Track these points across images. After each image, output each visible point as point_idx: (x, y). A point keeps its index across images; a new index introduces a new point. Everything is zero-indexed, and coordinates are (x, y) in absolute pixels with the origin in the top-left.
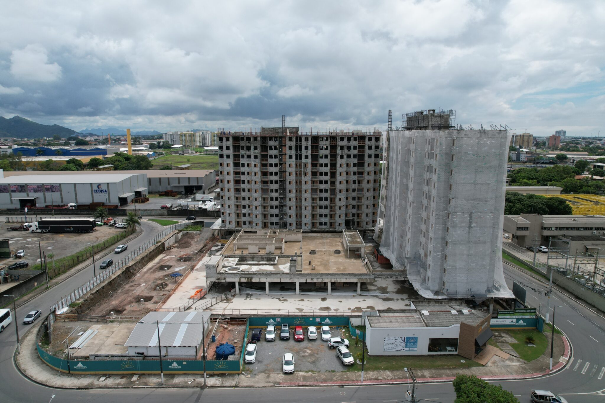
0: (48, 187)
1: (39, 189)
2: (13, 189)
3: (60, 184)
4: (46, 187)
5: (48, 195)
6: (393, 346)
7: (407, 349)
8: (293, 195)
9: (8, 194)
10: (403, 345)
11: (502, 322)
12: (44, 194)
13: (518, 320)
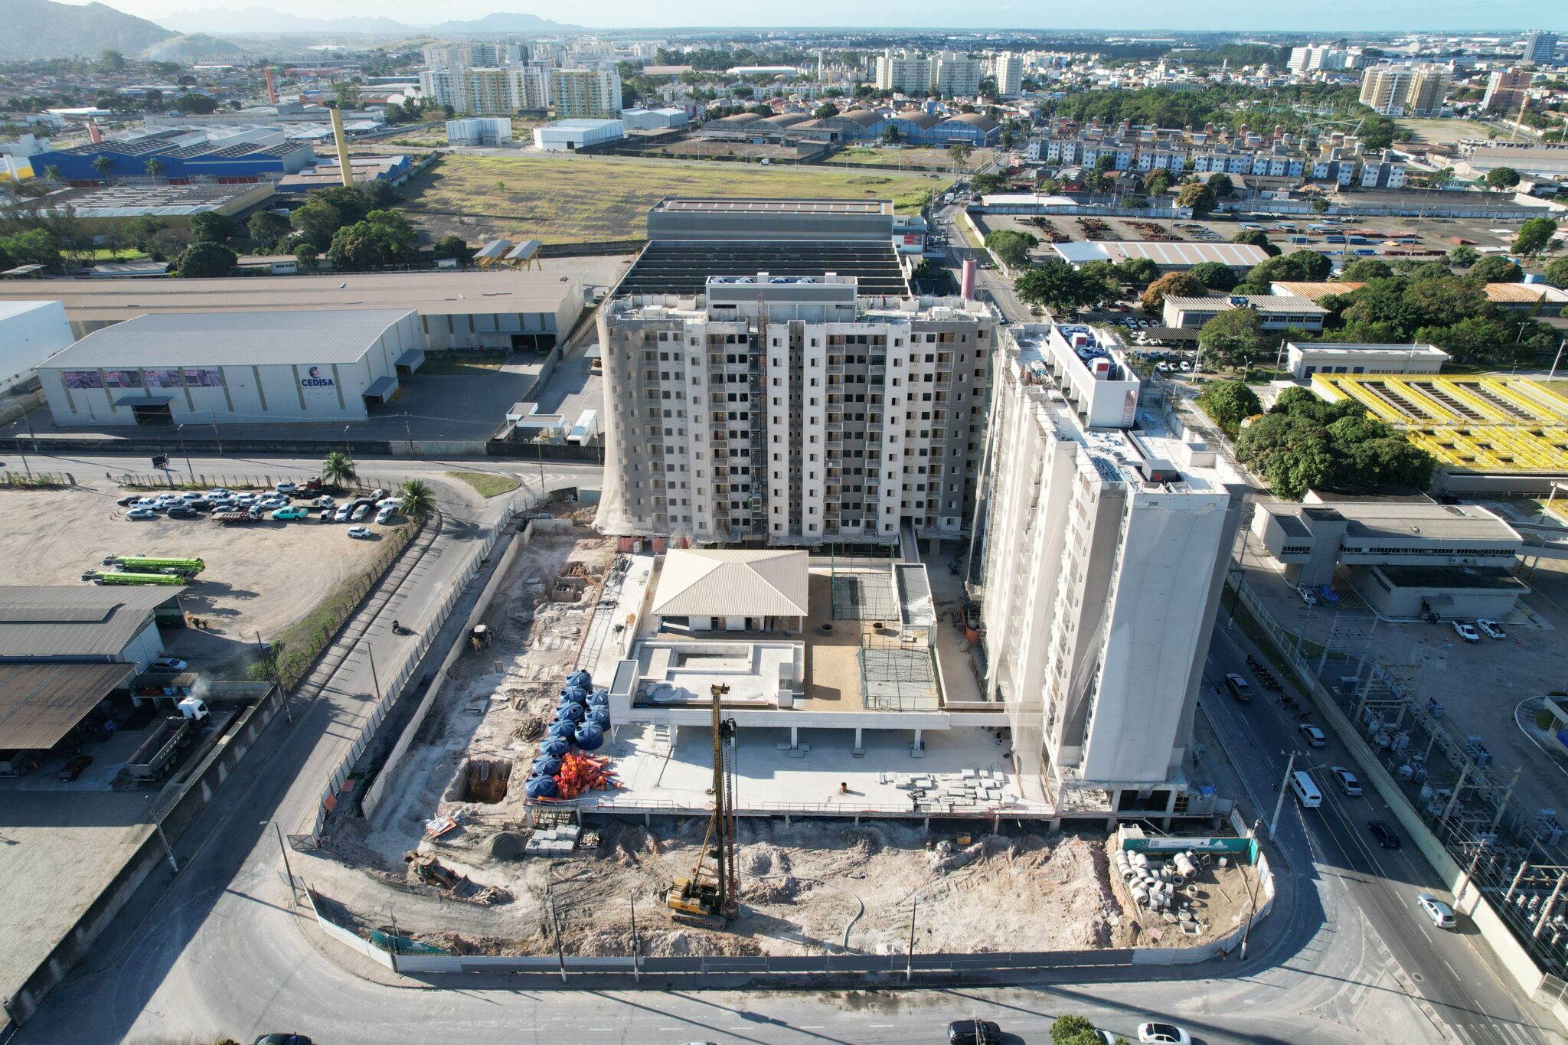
0: (192, 374)
1: (174, 379)
3: (220, 368)
5: (196, 392)
8: (782, 464)
9: (102, 391)
12: (187, 394)
13: (1213, 841)
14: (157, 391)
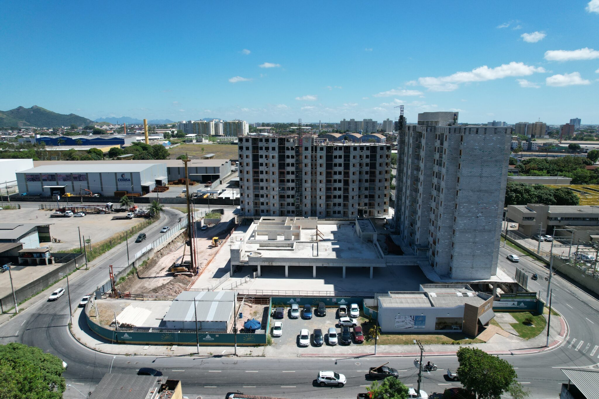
0: (76, 176)
1: (68, 178)
2: (44, 178)
3: (87, 173)
4: (74, 176)
5: (76, 183)
6: (403, 324)
7: (416, 327)
8: (308, 185)
9: (40, 182)
10: (413, 323)
11: (504, 305)
12: (73, 183)
13: (519, 303)
14: (61, 182)
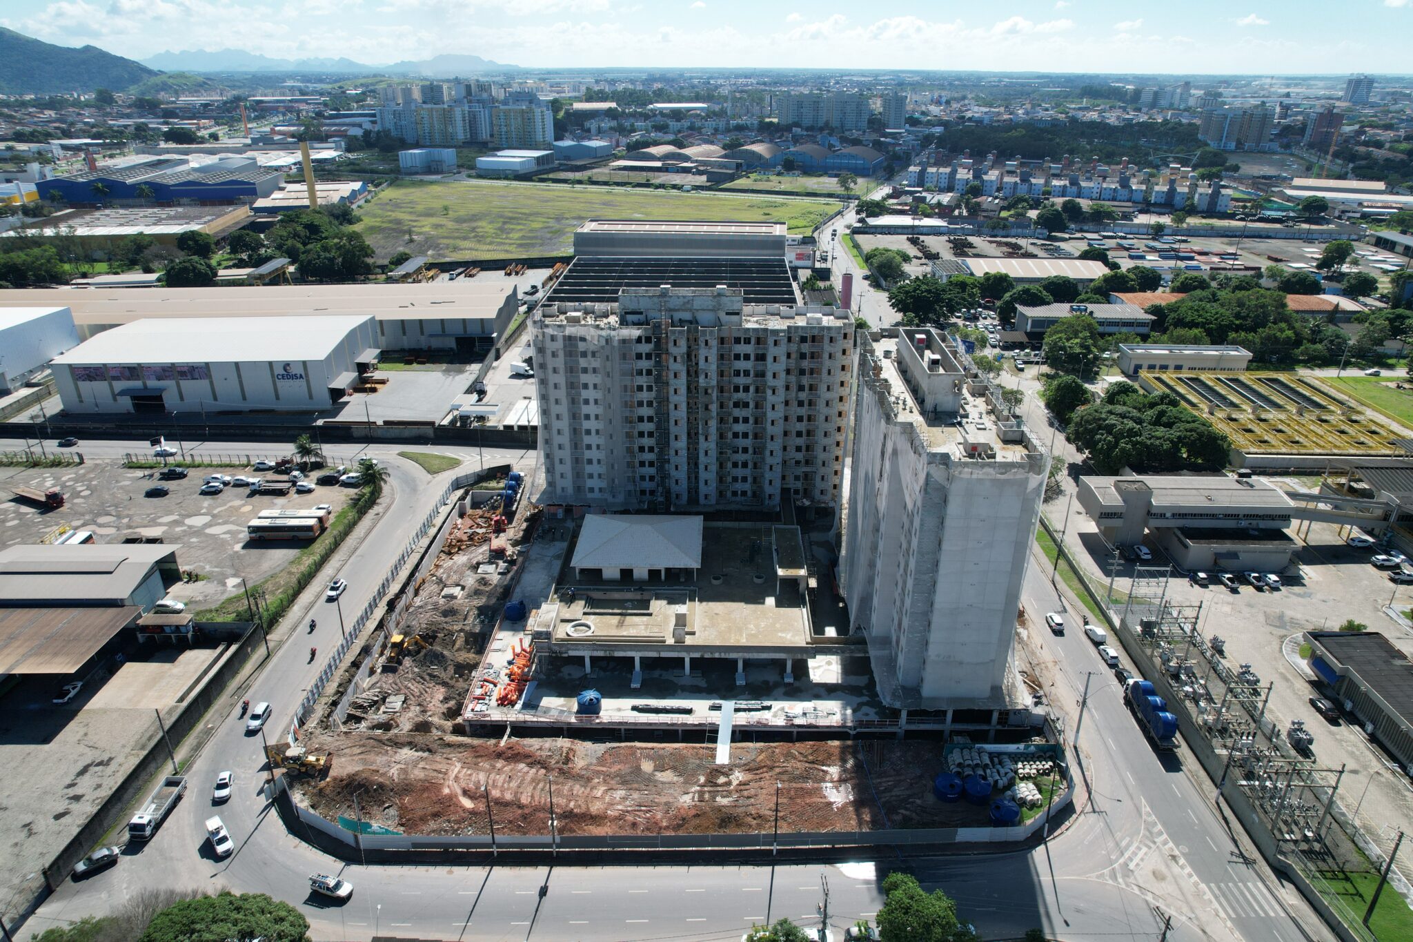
0: (183, 370)
1: (167, 374)
2: (113, 373)
3: (207, 364)
4: (179, 369)
5: (186, 384)
8: (681, 444)
9: (105, 384)
12: (178, 386)
14: (152, 383)
